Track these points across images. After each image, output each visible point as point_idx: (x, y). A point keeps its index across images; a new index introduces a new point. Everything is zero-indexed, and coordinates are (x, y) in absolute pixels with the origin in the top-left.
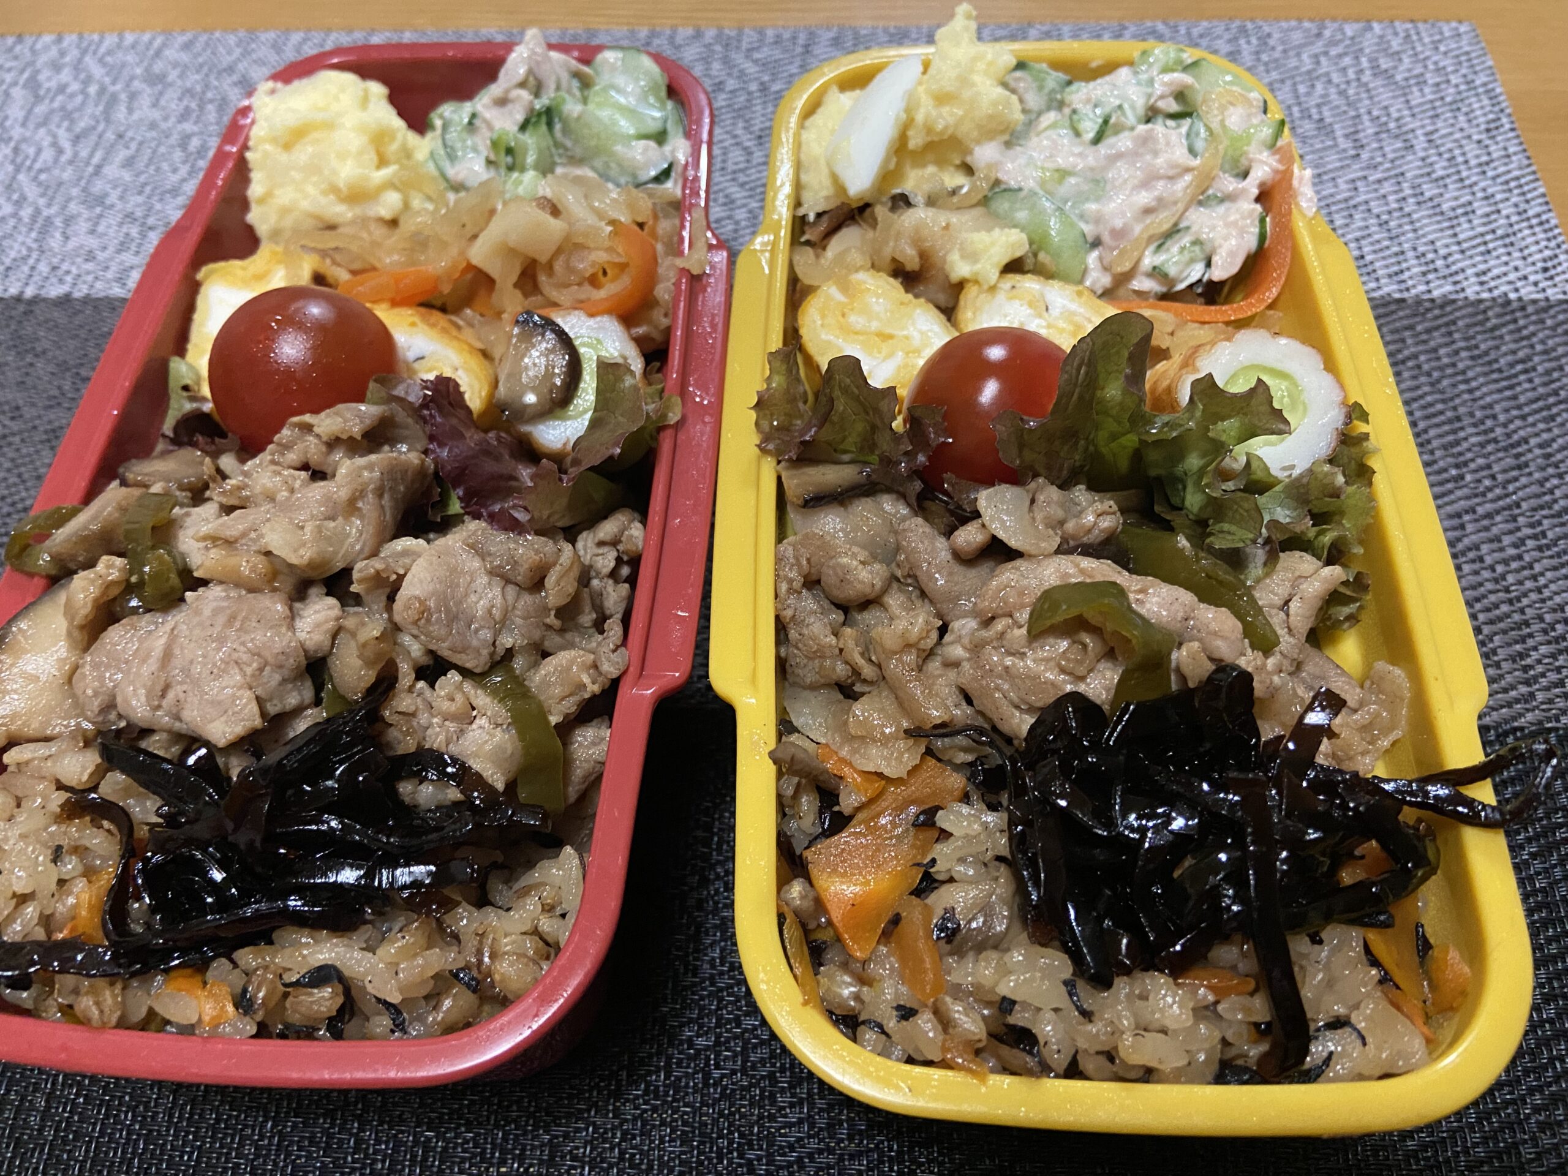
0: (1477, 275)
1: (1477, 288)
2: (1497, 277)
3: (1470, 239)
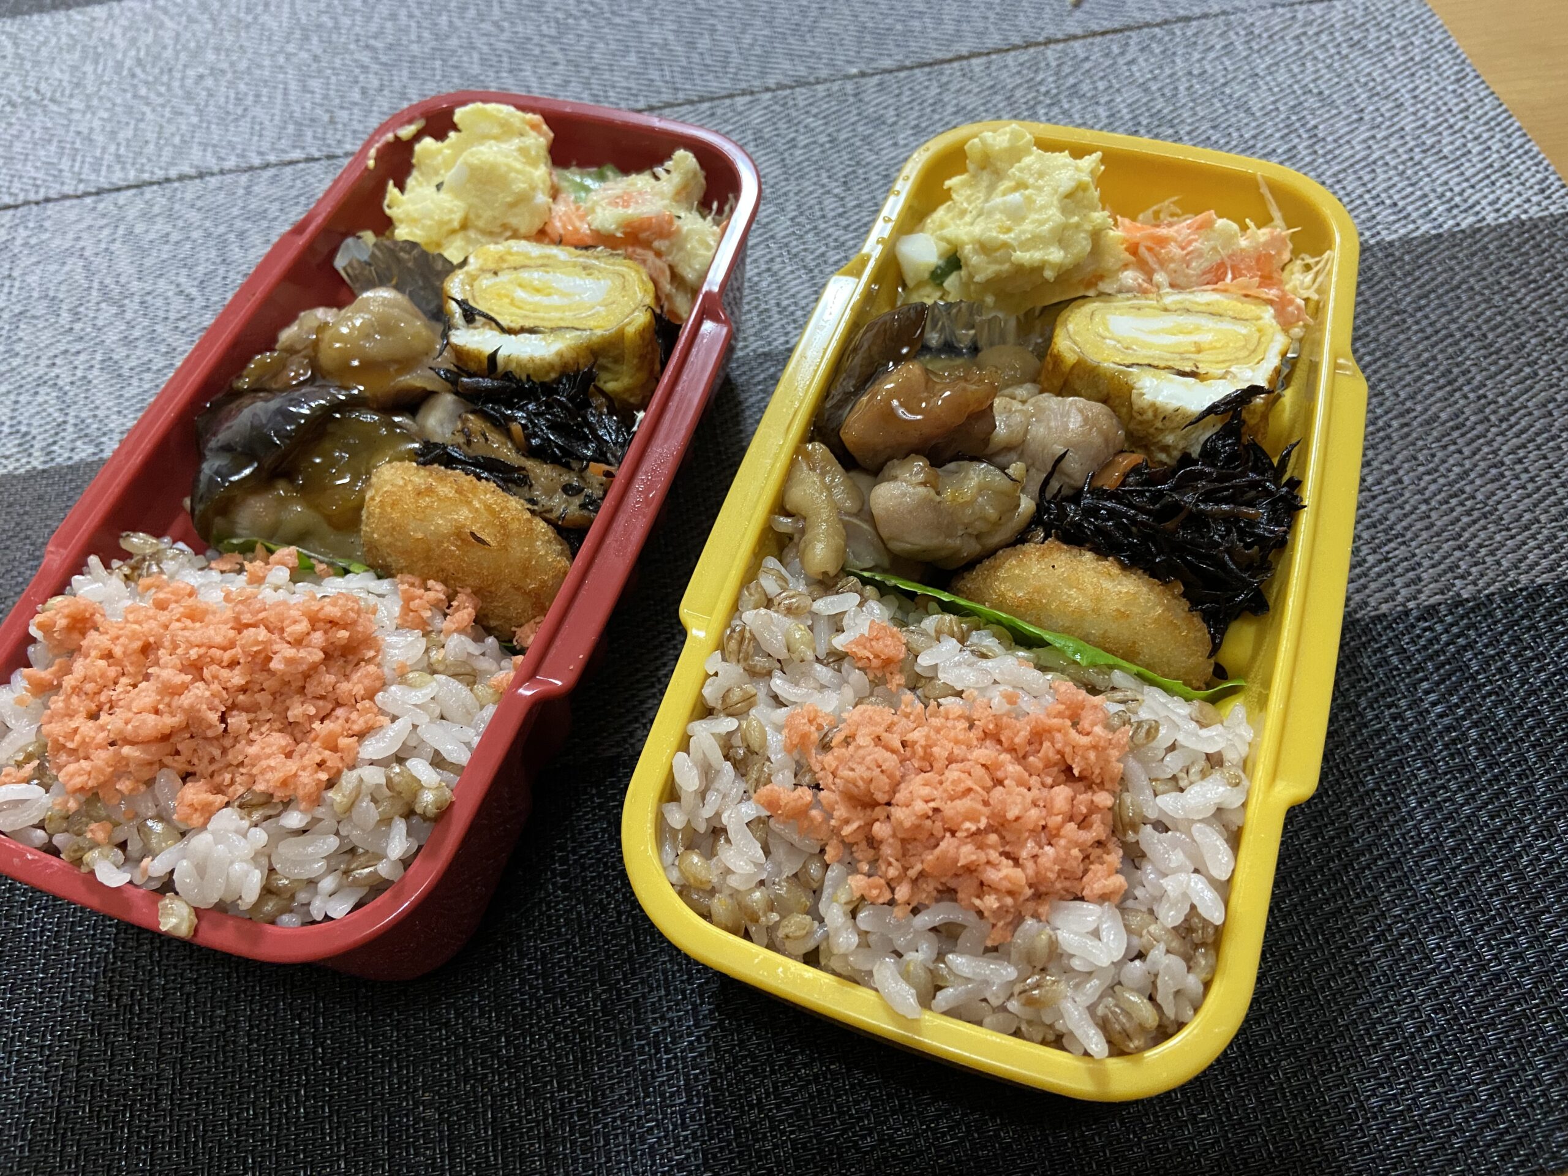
0: (1491, 204)
1: (1494, 215)
2: (1507, 204)
3: (1474, 175)
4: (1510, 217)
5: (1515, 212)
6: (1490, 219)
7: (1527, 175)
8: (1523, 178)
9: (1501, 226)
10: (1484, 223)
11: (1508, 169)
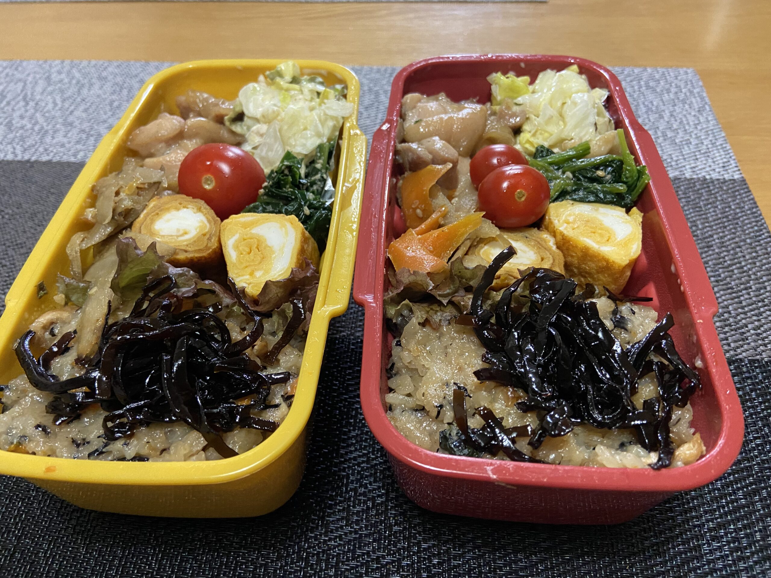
0: (691, 168)
1: (691, 174)
2: (701, 169)
3: (688, 154)
4: (700, 176)
5: (704, 174)
6: (688, 175)
7: (719, 158)
8: (715, 159)
9: (692, 179)
10: (683, 177)
11: (709, 154)
